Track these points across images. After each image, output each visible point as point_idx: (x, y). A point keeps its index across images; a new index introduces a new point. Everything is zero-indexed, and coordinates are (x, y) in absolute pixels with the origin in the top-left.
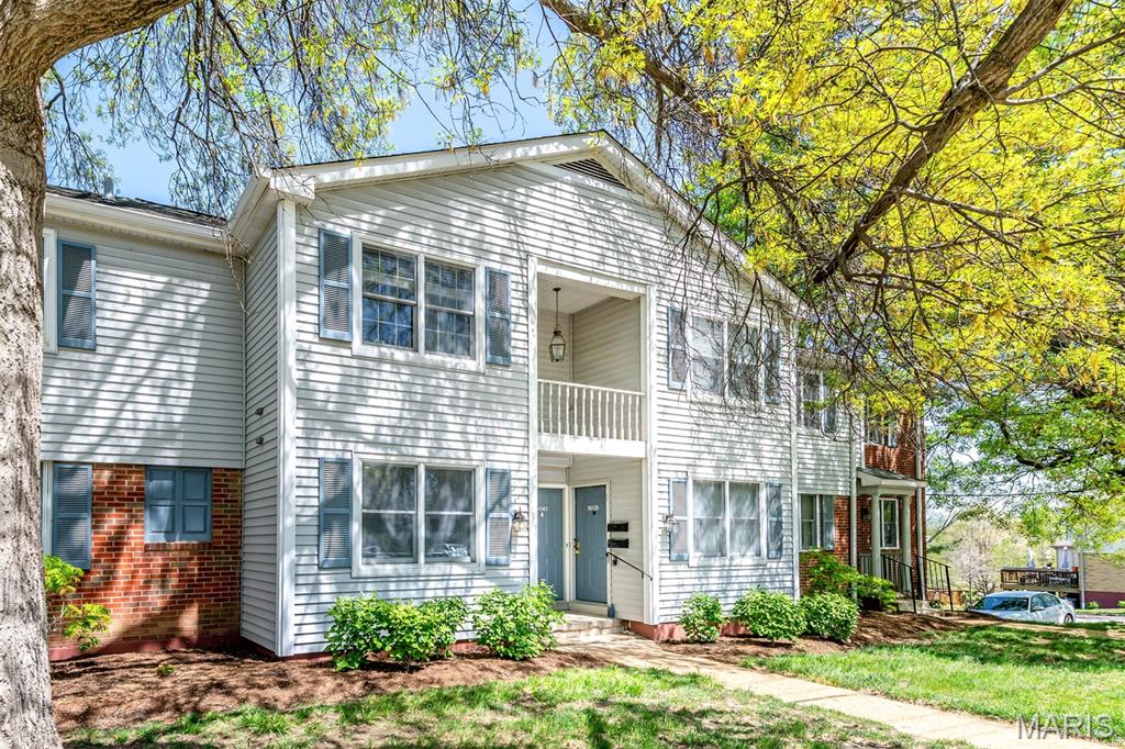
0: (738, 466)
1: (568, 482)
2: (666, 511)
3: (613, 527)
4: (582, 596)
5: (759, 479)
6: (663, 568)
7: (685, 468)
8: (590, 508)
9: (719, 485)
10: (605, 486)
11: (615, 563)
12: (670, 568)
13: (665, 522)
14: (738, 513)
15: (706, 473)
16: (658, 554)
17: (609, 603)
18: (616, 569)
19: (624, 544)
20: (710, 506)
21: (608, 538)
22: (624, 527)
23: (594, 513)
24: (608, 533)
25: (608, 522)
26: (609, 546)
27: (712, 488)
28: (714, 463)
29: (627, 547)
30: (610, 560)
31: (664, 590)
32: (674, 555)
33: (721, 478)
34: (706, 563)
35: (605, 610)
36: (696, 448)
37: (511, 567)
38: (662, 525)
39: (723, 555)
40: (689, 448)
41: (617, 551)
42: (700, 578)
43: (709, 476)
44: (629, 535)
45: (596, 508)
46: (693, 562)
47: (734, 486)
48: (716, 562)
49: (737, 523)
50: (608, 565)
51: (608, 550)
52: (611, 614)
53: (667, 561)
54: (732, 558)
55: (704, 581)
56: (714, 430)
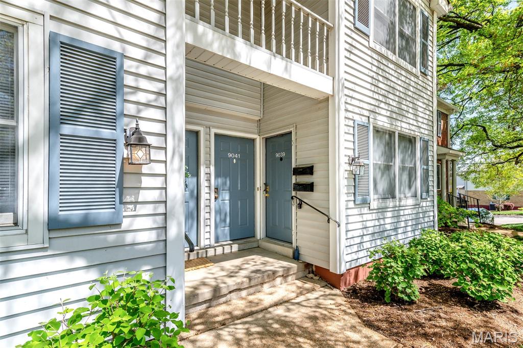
0: (404, 120)
1: (259, 134)
2: (351, 153)
3: (299, 171)
4: (271, 235)
5: (417, 133)
6: (350, 212)
7: (367, 113)
8: (277, 155)
9: (391, 134)
10: (290, 133)
11: (300, 206)
12: (356, 211)
13: (350, 164)
14: (403, 161)
15: (383, 122)
16: (344, 198)
17: (294, 245)
18: (301, 213)
19: (310, 187)
20: (385, 152)
21: (294, 181)
22: (309, 170)
23: (281, 159)
24: (294, 177)
25: (293, 166)
26: (295, 189)
27: (387, 136)
28: (388, 114)
29: (312, 190)
30: (295, 203)
31: (350, 235)
32: (359, 198)
33: (392, 128)
34: (383, 205)
35: (289, 252)
36: (376, 96)
37: (124, 226)
38: (348, 167)
39: (394, 197)
40: (371, 94)
41: (301, 194)
42: (379, 219)
43: (386, 125)
44: (315, 178)
45: (283, 154)
46: (374, 205)
47: (402, 137)
48: (390, 203)
49: (403, 169)
50: (294, 208)
51: (294, 193)
52: (296, 256)
53: (351, 204)
54: (400, 200)
55: (382, 222)
56: (389, 83)
